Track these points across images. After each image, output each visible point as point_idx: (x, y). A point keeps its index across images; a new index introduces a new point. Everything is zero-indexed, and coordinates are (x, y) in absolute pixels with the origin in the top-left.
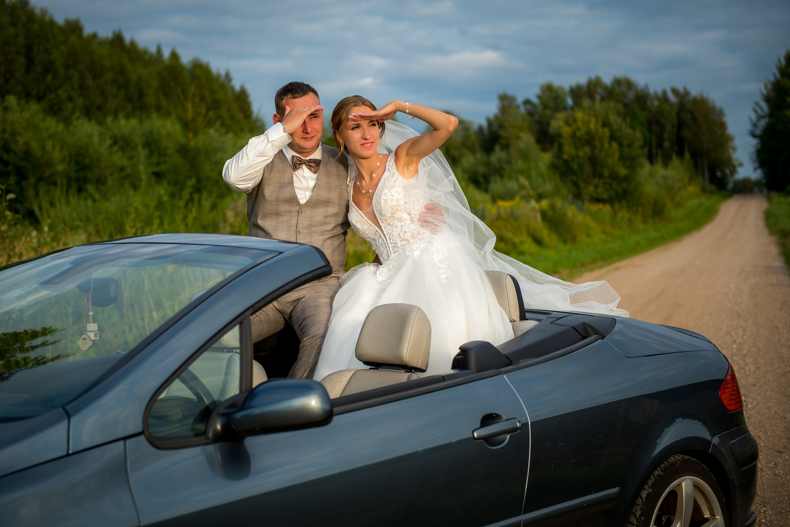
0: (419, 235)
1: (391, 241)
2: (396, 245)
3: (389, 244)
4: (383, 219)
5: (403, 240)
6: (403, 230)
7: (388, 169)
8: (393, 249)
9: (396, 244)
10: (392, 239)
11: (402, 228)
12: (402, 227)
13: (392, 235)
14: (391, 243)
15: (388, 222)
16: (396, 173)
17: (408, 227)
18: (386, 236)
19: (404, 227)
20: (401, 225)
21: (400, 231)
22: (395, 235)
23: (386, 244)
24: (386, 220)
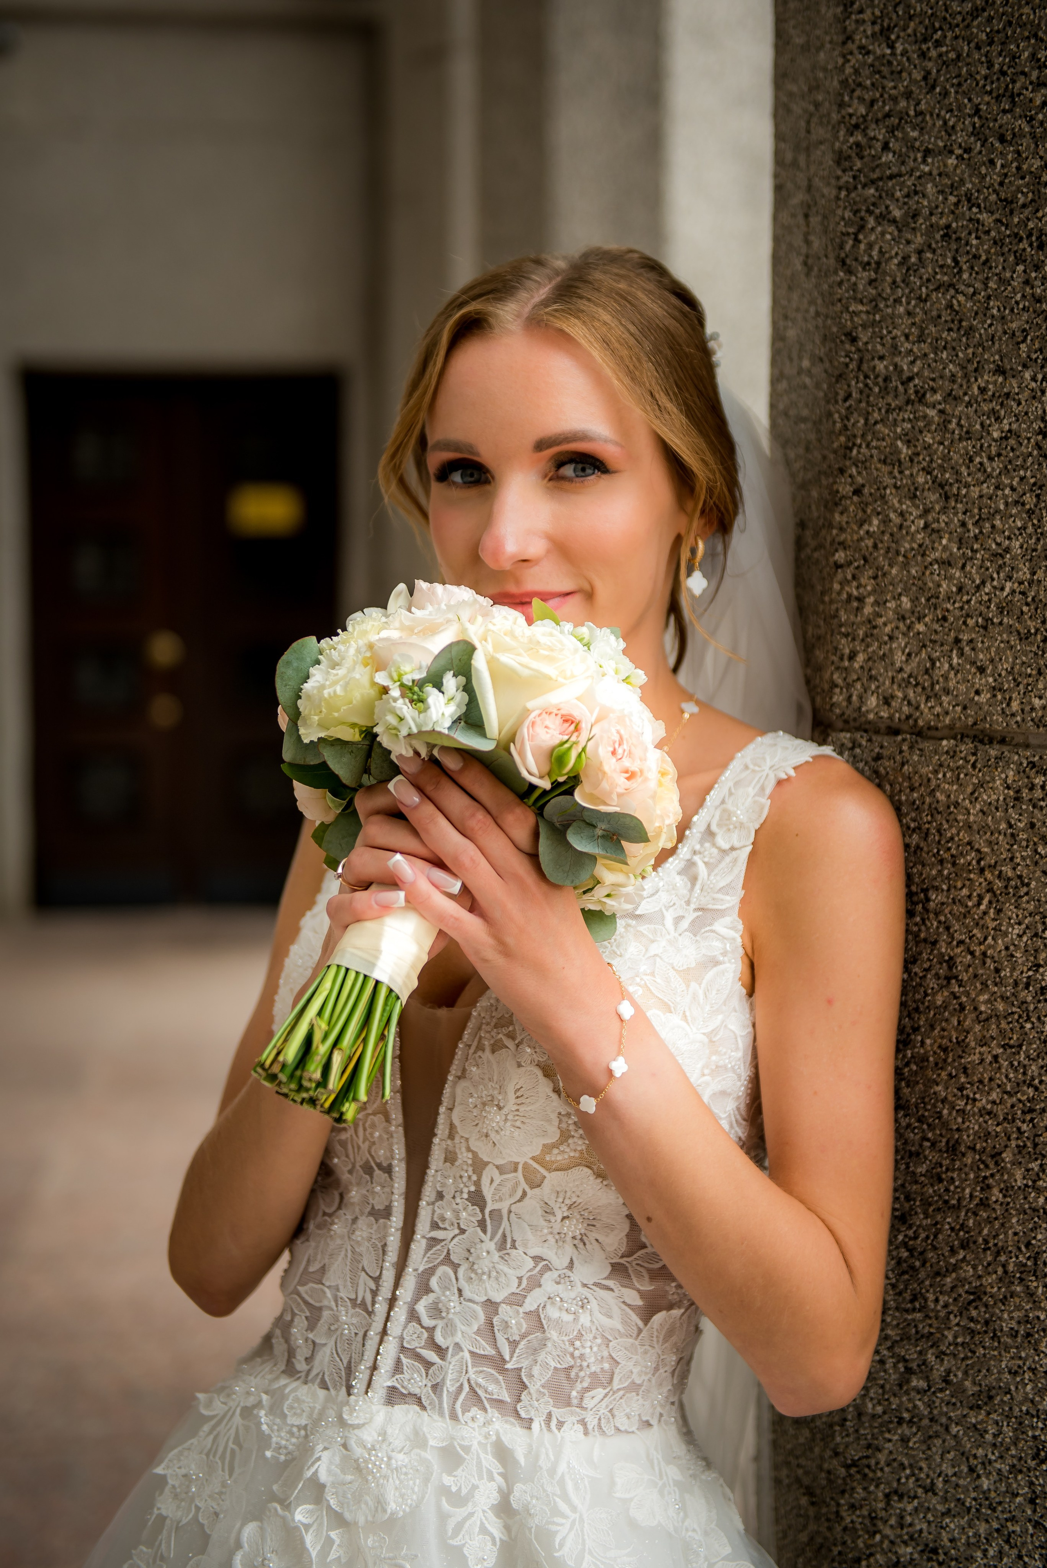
0: (600, 1392)
1: (421, 1308)
2: (431, 1355)
3: (400, 1313)
4: (469, 1149)
5: (498, 1362)
6: (530, 1304)
7: (690, 864)
8: (398, 1368)
9: (441, 1351)
10: (431, 1297)
11: (535, 1283)
12: (541, 1273)
13: (449, 1270)
14: (413, 1316)
15: (477, 1184)
16: (727, 920)
17: (573, 1295)
18: (418, 1247)
19: (548, 1280)
20: (537, 1259)
21: (513, 1288)
22: (467, 1293)
23: (385, 1291)
24: (479, 1166)
